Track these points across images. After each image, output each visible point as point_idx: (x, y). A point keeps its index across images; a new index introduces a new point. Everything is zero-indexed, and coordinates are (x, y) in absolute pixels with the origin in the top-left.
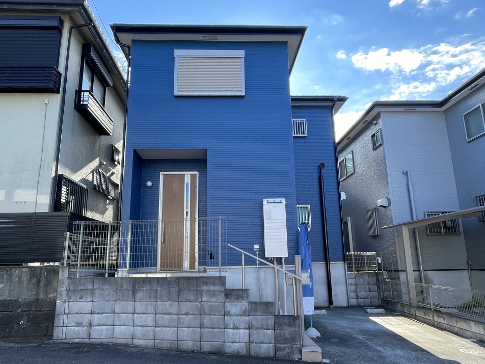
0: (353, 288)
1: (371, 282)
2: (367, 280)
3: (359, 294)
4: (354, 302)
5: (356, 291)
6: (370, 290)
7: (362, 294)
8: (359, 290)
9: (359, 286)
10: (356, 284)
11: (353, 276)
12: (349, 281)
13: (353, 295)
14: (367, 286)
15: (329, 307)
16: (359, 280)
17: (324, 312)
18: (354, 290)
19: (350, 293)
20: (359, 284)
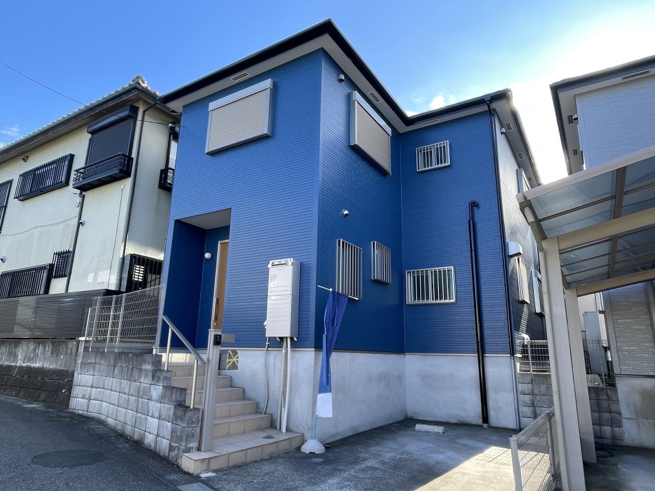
0: (527, 398)
3: (537, 409)
5: (533, 405)
7: (543, 411)
8: (539, 404)
9: (538, 397)
10: (532, 394)
11: (529, 380)
12: (521, 387)
13: (527, 410)
15: (481, 426)
16: (540, 387)
17: (439, 429)
18: (529, 402)
19: (521, 408)
20: (538, 393)
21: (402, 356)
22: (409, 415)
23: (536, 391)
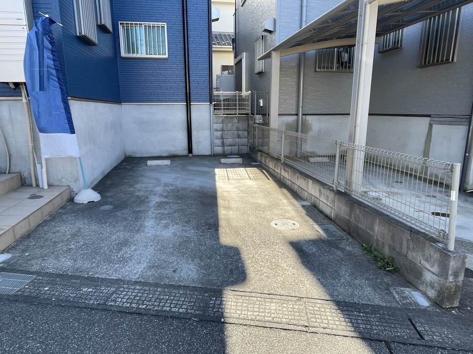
0: (219, 134)
1: (241, 128)
2: (236, 125)
3: (225, 140)
4: (219, 150)
5: (222, 138)
6: (239, 137)
7: (229, 141)
8: (226, 137)
9: (226, 132)
10: (222, 130)
11: (220, 120)
12: (215, 127)
13: (218, 142)
14: (236, 132)
15: (187, 156)
16: (227, 125)
17: (167, 162)
18: (220, 136)
19: (214, 140)
20: (226, 130)
21: (119, 106)
22: (127, 154)
23: (225, 128)
